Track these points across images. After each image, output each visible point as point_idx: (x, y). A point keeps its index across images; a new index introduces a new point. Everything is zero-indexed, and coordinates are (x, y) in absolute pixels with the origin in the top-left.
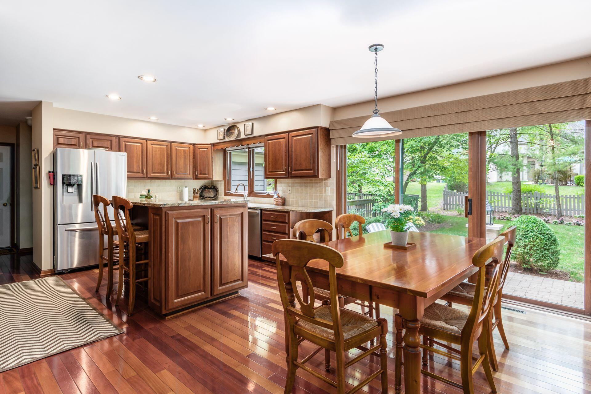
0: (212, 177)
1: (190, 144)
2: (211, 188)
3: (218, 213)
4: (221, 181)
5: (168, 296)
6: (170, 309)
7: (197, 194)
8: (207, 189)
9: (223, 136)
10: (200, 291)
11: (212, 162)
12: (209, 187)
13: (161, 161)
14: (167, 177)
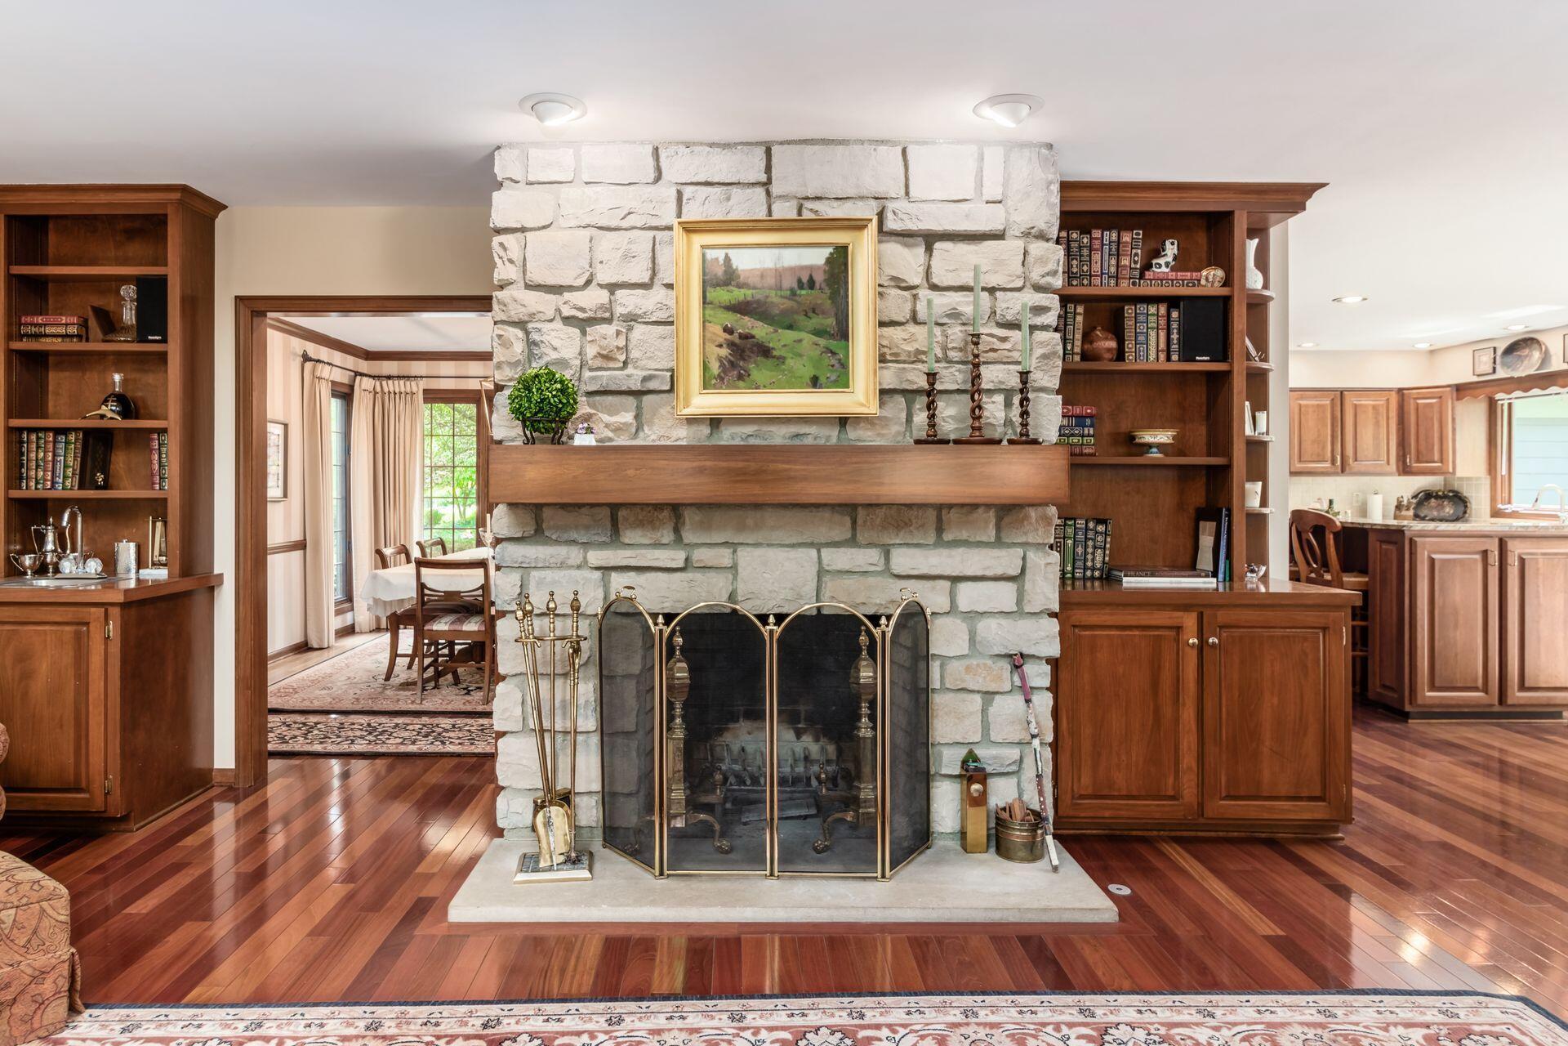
0: (1454, 468)
1: (1390, 390)
2: (1445, 497)
3: (1516, 549)
4: (1478, 479)
5: (1416, 683)
6: (1420, 706)
7: (1408, 509)
8: (1433, 500)
9: (1492, 365)
10: (1476, 689)
11: (1454, 430)
12: (1440, 493)
13: (1319, 436)
14: (1332, 470)
